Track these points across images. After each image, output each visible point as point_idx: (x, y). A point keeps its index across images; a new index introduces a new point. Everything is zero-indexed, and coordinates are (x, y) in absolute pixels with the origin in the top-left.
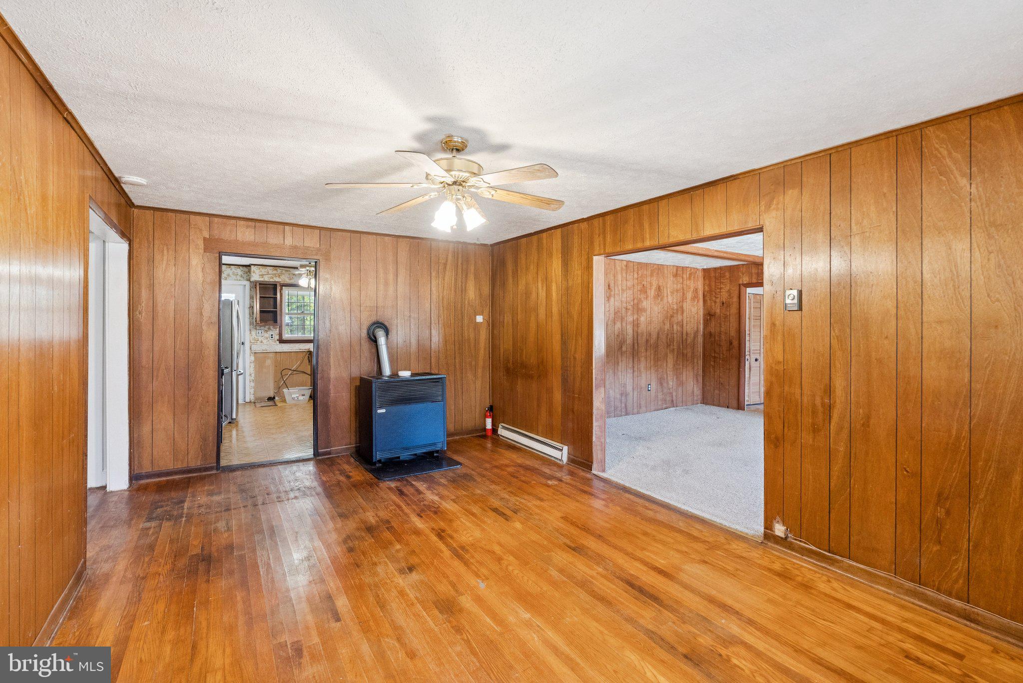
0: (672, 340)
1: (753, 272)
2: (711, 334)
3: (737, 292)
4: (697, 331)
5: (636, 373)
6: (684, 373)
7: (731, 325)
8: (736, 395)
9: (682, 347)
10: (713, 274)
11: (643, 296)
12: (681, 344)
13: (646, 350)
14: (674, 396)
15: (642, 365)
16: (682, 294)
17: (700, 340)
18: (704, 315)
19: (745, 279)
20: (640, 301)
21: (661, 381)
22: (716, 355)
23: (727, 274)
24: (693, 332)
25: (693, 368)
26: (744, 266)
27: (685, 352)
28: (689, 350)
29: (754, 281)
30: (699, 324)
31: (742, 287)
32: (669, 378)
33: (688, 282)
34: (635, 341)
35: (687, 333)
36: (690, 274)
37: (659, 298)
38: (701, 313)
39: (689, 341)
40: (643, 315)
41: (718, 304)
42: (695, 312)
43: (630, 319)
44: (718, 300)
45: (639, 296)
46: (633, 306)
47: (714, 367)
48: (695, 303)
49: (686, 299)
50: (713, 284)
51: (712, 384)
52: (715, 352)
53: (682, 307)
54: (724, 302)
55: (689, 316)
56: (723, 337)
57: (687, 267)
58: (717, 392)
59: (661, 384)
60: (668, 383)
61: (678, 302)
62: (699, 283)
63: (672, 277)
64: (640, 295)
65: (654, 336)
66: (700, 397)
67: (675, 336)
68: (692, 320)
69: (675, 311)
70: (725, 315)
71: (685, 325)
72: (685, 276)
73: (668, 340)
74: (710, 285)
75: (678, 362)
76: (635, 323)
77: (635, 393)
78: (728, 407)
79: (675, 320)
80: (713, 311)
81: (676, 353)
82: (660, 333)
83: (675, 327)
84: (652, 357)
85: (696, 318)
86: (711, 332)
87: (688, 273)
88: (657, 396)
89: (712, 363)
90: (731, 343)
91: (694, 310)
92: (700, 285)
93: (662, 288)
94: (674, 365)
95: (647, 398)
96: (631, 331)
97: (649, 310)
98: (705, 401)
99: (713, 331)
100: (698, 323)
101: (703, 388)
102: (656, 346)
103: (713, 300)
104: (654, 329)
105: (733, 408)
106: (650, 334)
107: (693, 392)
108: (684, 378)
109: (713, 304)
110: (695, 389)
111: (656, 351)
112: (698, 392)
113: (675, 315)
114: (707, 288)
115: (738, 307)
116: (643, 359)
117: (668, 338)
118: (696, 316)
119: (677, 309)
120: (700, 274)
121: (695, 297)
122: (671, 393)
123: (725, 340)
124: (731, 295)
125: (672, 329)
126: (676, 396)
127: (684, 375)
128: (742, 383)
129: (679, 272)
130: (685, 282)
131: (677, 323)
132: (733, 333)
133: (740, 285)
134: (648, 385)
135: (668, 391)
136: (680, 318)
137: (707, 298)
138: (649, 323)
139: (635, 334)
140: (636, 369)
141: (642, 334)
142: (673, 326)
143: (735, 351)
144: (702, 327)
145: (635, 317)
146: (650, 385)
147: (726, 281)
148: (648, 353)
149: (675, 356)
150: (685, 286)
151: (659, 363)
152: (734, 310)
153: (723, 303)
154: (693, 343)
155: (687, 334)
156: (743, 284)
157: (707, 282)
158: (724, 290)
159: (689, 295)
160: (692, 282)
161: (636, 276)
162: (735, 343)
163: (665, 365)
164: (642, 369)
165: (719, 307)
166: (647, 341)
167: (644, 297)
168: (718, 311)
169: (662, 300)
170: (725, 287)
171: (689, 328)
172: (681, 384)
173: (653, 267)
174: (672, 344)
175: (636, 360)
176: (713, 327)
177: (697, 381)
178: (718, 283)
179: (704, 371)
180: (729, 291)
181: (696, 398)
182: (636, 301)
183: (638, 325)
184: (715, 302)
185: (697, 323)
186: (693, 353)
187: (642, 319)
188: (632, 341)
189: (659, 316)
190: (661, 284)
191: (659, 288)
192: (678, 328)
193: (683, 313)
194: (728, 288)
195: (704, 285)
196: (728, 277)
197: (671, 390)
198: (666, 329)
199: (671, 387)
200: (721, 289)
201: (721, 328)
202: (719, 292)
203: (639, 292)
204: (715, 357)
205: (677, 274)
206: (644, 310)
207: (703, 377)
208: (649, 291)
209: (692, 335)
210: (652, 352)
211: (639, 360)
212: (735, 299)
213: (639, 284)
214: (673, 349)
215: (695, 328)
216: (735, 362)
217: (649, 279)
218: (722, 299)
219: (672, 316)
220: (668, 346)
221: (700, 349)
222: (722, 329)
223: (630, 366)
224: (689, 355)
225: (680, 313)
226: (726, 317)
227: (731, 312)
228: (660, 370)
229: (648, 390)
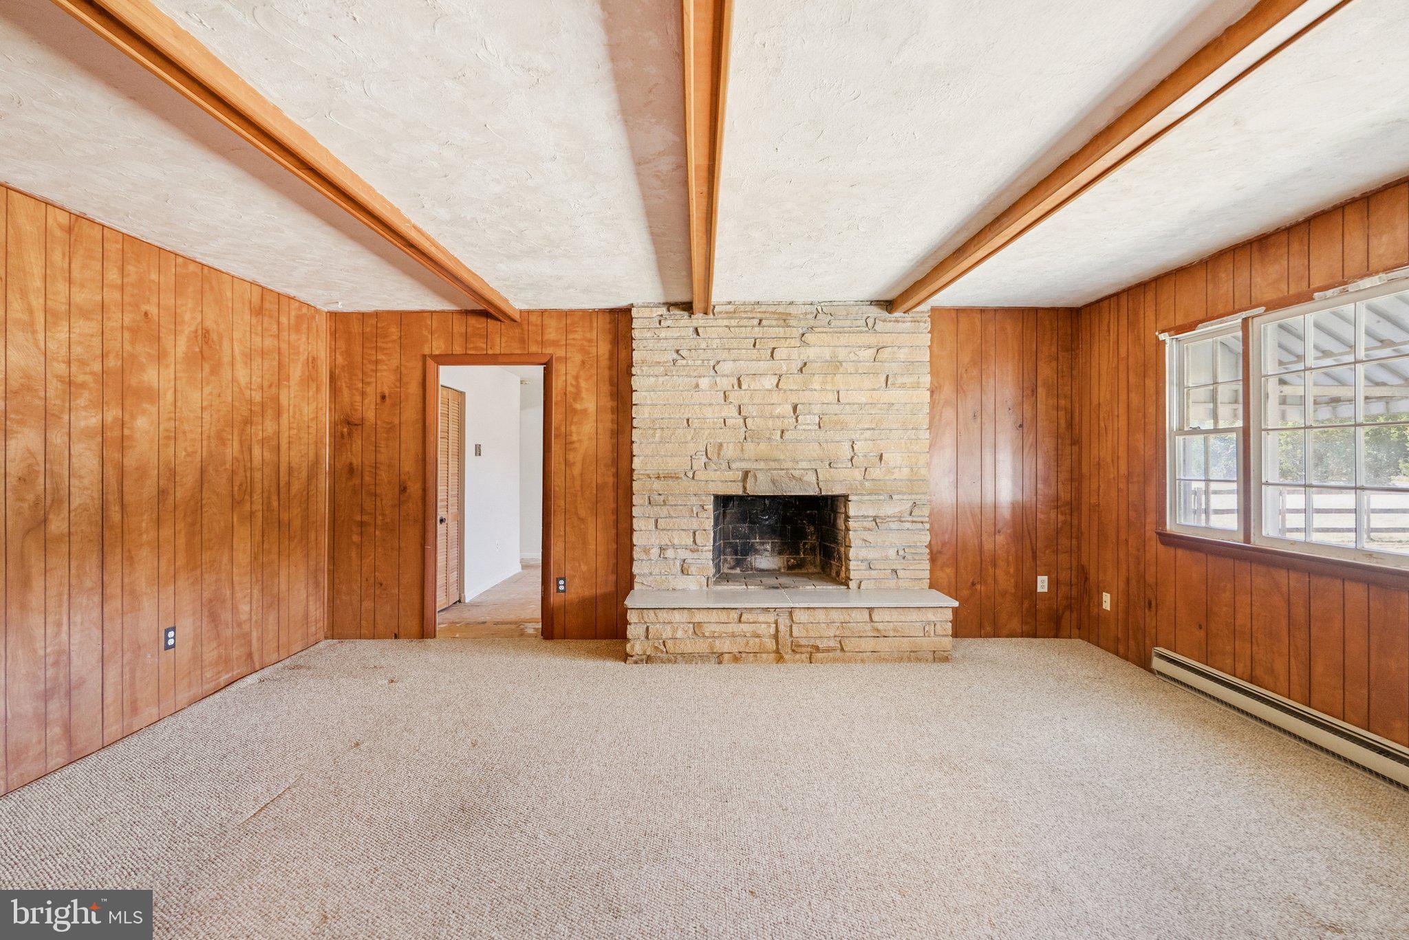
0: (248, 489)
1: (455, 331)
2: (351, 470)
3: (417, 374)
4: (317, 462)
5: (114, 605)
6: (283, 573)
7: (403, 446)
8: (417, 606)
9: (275, 504)
10: (356, 328)
11: (143, 350)
12: (274, 497)
13: (158, 522)
14: (254, 642)
15: (142, 575)
16: (275, 363)
17: (324, 483)
18: (334, 425)
19: (438, 347)
20: (129, 363)
21: (212, 611)
22: (365, 518)
23: (394, 331)
24: (305, 464)
25: (307, 555)
26: (434, 317)
27: (285, 517)
28: (296, 511)
29: (458, 350)
30: (319, 445)
31: (430, 362)
32: (239, 595)
33: (293, 337)
34: (112, 497)
35: (290, 468)
36: (299, 318)
37: (207, 367)
38: (326, 418)
39: (296, 487)
40: (144, 412)
41: (372, 398)
42: (311, 416)
43: (87, 419)
44: (370, 390)
45: (128, 347)
46: (103, 378)
47: (360, 546)
48: (311, 393)
49: (288, 379)
50: (358, 349)
51: (355, 587)
52: (362, 511)
53: (277, 399)
54: (387, 395)
55: (295, 425)
56: (383, 475)
57: (290, 298)
58: (367, 604)
59: (214, 618)
60: (234, 609)
61: (266, 384)
62: (320, 342)
63: (247, 311)
64: (133, 342)
65: (188, 478)
66: (323, 624)
67: (258, 475)
68: (304, 434)
69: (257, 409)
70: (388, 423)
71: (284, 446)
72: (284, 320)
73: (236, 488)
74: (348, 353)
75: (266, 546)
76: (108, 434)
77: (112, 674)
78: (396, 637)
79: (257, 432)
80: (356, 417)
81: (260, 523)
82: (211, 469)
83: (257, 451)
84: (181, 541)
85: (313, 430)
86: (351, 464)
87: (293, 313)
88: (197, 659)
89: (356, 538)
90: (403, 489)
91: (308, 410)
92: (321, 349)
93: (214, 337)
94: (255, 557)
95: (162, 671)
96: (95, 463)
97: (170, 396)
98: (337, 630)
99: (356, 462)
100: (318, 443)
101: (332, 600)
102: (196, 508)
103: (357, 389)
104: (188, 455)
105: (409, 637)
106: (173, 473)
107: (306, 615)
108: (283, 587)
109: (358, 398)
110: (312, 608)
111: (193, 524)
112: (318, 611)
113: (256, 419)
114: (340, 360)
115: (420, 405)
116: (145, 552)
117: (237, 484)
118: (313, 425)
119: (263, 405)
120: (323, 324)
121: (310, 378)
122: (246, 637)
123: (390, 483)
124: (404, 380)
125: (247, 457)
126: (261, 639)
127: (283, 579)
128: (429, 578)
129: (267, 305)
130: (286, 334)
131: (263, 442)
132: (409, 466)
133: (424, 357)
134: (167, 631)
135: (236, 630)
136: (270, 427)
137: (343, 384)
138: (168, 438)
139: (111, 472)
140: (114, 588)
141: (142, 471)
142: (250, 450)
143: (413, 507)
144: (327, 452)
145: (112, 414)
146: (174, 629)
147: (390, 345)
148: (166, 532)
149: (258, 532)
150: (284, 346)
151: (206, 557)
152: (410, 413)
153: (383, 397)
154: (305, 493)
155: (290, 470)
156: (432, 356)
157: (341, 344)
158: (385, 367)
159: (296, 372)
160: (304, 339)
161: (113, 275)
162: (414, 488)
163: (225, 559)
164: (142, 585)
165: (373, 407)
166: (162, 493)
167: (149, 354)
168: (370, 415)
169: (215, 370)
170: (389, 360)
171: (296, 456)
172: (273, 601)
173: (185, 266)
174: (247, 497)
175: (114, 561)
176: (356, 453)
177: (317, 584)
178: (371, 348)
179: (332, 559)
180: (398, 370)
181: (313, 629)
182: (112, 362)
183: (123, 443)
184: (363, 394)
185: (316, 443)
186: (306, 517)
187: (142, 423)
188: (97, 495)
189: (206, 416)
190: (209, 324)
191: (204, 337)
192: (267, 455)
193: (278, 414)
194: (395, 362)
195: (333, 350)
196: (395, 337)
197: (246, 628)
198: (229, 458)
199: (244, 617)
200: (377, 362)
201: (378, 456)
202: (372, 370)
203: (127, 335)
204: (362, 524)
205: (261, 308)
206: (153, 396)
207: (332, 573)
208: (168, 341)
209: (304, 474)
210: (181, 525)
211: (129, 559)
212: (414, 388)
213: (127, 308)
214: (252, 514)
215: (312, 454)
216: (413, 533)
217: (168, 300)
218: (379, 386)
219: (248, 421)
220: (236, 503)
221: (323, 506)
222: (382, 458)
223: (88, 584)
224: (297, 523)
225: (270, 413)
226: (391, 428)
227: (404, 418)
228: (210, 578)
229: (167, 647)
